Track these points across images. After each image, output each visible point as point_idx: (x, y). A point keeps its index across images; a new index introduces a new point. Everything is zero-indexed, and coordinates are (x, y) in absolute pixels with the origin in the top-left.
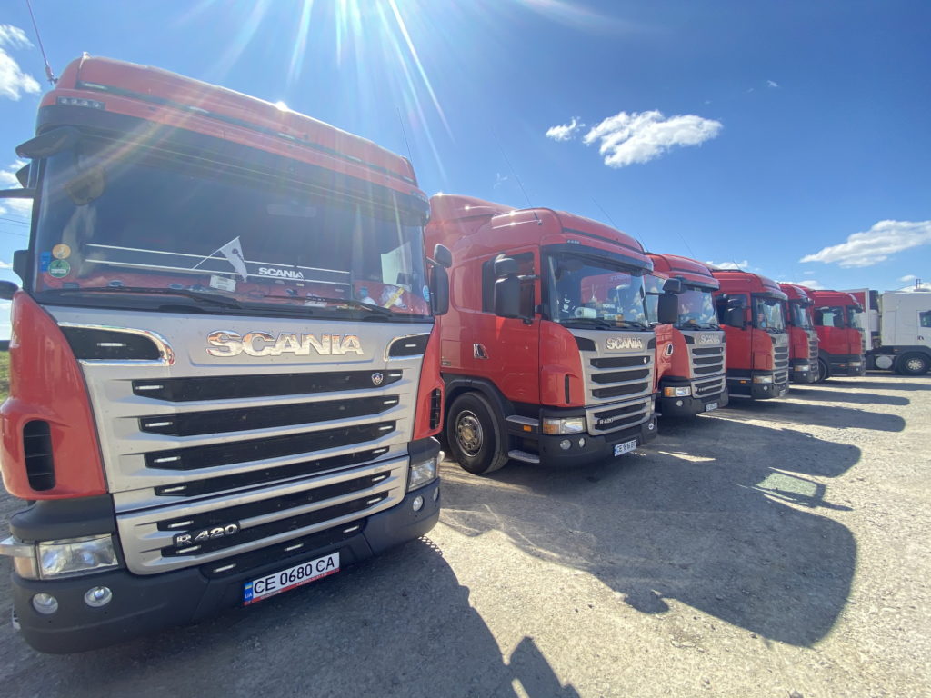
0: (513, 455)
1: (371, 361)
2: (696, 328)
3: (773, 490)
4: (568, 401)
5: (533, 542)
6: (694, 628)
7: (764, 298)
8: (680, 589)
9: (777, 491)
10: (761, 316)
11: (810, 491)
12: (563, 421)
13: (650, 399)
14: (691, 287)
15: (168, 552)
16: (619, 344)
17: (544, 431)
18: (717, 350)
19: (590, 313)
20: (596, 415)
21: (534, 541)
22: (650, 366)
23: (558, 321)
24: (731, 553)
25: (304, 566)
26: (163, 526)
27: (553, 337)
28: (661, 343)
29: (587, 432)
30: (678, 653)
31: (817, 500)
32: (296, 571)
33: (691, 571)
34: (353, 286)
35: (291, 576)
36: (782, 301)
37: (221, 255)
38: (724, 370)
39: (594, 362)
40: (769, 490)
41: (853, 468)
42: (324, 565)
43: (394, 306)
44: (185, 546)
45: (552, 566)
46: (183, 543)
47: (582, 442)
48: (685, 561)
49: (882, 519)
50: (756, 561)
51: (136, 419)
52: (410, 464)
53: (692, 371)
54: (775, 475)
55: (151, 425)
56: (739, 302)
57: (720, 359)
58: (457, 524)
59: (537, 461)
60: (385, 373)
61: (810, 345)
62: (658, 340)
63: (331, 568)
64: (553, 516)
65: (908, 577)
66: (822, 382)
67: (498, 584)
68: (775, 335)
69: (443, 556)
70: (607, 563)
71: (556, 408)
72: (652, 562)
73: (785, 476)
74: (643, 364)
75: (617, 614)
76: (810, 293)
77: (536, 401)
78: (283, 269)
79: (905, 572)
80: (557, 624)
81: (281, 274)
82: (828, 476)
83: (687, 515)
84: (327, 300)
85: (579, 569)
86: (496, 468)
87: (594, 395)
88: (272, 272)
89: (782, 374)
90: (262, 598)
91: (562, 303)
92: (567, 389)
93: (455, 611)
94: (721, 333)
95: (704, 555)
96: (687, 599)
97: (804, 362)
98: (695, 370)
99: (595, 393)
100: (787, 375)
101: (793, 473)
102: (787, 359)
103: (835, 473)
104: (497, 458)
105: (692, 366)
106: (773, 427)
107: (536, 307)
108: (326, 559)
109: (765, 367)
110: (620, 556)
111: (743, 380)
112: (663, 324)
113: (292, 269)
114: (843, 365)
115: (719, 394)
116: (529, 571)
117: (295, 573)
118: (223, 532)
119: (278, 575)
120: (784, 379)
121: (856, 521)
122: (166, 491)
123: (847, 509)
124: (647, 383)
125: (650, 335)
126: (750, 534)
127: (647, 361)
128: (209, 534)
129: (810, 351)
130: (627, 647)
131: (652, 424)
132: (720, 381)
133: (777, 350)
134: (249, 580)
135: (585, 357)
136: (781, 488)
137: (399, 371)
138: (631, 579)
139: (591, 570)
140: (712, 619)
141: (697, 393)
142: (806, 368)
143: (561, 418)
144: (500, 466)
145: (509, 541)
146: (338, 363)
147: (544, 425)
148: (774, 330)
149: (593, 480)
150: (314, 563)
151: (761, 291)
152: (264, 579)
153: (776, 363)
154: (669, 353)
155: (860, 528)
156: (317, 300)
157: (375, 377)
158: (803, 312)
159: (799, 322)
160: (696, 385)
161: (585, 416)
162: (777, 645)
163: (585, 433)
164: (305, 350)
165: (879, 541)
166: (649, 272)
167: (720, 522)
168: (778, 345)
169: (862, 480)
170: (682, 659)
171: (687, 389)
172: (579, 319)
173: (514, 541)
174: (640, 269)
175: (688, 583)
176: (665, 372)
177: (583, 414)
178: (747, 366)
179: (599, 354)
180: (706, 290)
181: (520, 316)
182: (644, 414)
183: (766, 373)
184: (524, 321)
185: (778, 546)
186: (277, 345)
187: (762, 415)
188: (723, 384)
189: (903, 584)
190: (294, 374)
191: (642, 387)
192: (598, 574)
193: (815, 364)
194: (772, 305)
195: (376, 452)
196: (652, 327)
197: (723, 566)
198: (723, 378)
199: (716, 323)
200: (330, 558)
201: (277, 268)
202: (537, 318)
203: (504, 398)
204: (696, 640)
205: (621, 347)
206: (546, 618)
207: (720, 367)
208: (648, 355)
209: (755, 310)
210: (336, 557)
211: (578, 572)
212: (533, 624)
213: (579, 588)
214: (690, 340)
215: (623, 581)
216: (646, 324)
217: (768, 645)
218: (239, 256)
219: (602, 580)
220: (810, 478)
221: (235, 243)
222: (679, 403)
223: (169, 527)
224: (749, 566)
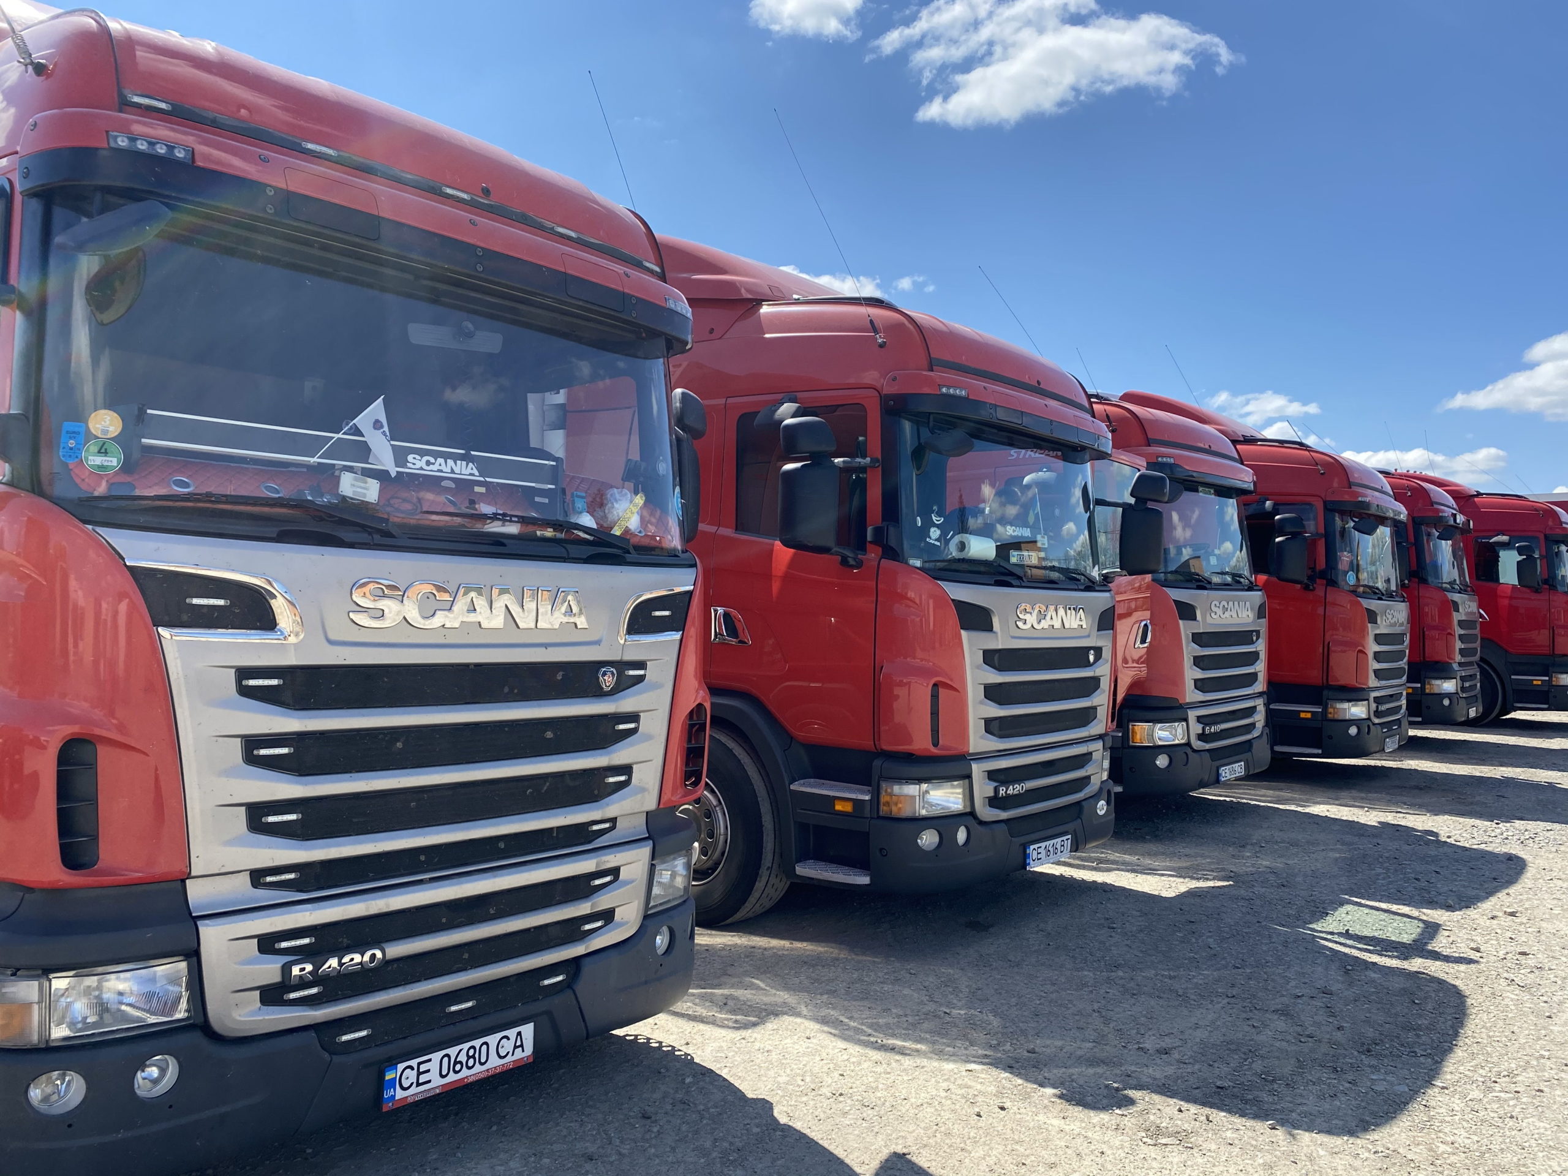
0: (806, 870)
1: (598, 643)
2: (1202, 584)
3: (1340, 934)
4: (936, 744)
5: (876, 1030)
6: (1179, 1123)
7: (1351, 514)
8: (1155, 1079)
9: (1347, 935)
10: (1345, 558)
11: (1407, 932)
12: (924, 786)
13: (1099, 745)
14: (1191, 485)
15: (272, 995)
16: (1042, 617)
17: (884, 810)
18: (1245, 637)
19: (982, 548)
20: (992, 775)
21: (877, 1027)
22: (1102, 670)
23: (918, 563)
24: (1247, 1029)
25: (477, 1043)
26: (267, 943)
27: (903, 597)
28: (1123, 616)
29: (972, 814)
30: (1153, 1152)
31: (1419, 948)
32: (464, 1052)
33: (1176, 1056)
34: (564, 491)
35: (456, 1063)
36: (1396, 525)
37: (357, 431)
38: (1260, 686)
39: (991, 658)
40: (1332, 933)
41: (1502, 895)
42: (508, 1046)
43: (627, 531)
44: (303, 984)
45: (919, 1061)
46: (301, 977)
47: (961, 836)
48: (1167, 1042)
49: (1531, 976)
50: (1289, 1037)
51: (239, 740)
52: (653, 856)
53: (1190, 685)
54: (1349, 907)
55: (263, 752)
56: (1298, 521)
57: (1253, 657)
58: (701, 1011)
59: (865, 880)
60: (621, 666)
61: (1459, 631)
62: (1119, 610)
63: (519, 1054)
64: (906, 991)
65: (1546, 1054)
66: (1489, 721)
67: (825, 1091)
68: (1373, 604)
69: (696, 1060)
70: (1025, 1052)
71: (910, 758)
72: (1107, 1048)
73: (1366, 911)
74: (1088, 664)
75: (1050, 1115)
76: (1464, 499)
77: (868, 744)
78: (446, 456)
79: (1541, 1048)
80: (948, 1134)
81: (443, 468)
82: (1450, 908)
83: (1170, 978)
84: (523, 520)
85: (975, 1062)
86: (758, 909)
87: (988, 730)
88: (428, 463)
89: (1391, 698)
90: (410, 1100)
91: (928, 524)
92: (935, 714)
93: (756, 1130)
94: (1257, 596)
95: (1200, 1034)
96: (1165, 1089)
97: (1445, 673)
98: (1196, 681)
99: (993, 726)
100: (1404, 702)
101: (1384, 906)
102: (1403, 663)
103: (1464, 901)
104: (764, 879)
105: (1192, 673)
106: (1363, 820)
107: (870, 530)
108: (512, 1033)
109: (1351, 681)
110: (1048, 1042)
111: (1306, 711)
112: (1130, 575)
113: (462, 458)
114: (1538, 680)
115: (1249, 741)
116: (879, 1069)
117: (463, 1058)
118: (361, 963)
119: (436, 1057)
120: (1397, 710)
121: (1482, 979)
122: (269, 879)
123: (1470, 961)
124: (1094, 708)
125: (1101, 599)
126: (1285, 1000)
127: (1096, 660)
128: (341, 964)
129: (1459, 645)
130: (1069, 1151)
131: (1102, 803)
132: (1251, 711)
133: (1379, 639)
134: (392, 1062)
135: (972, 644)
136: (1356, 930)
137: (641, 665)
138: (1071, 1071)
139: (995, 1064)
140: (1207, 1111)
141: (1202, 737)
142: (1449, 686)
143: (920, 780)
144: (768, 905)
145: (823, 1031)
146: (546, 646)
147: (884, 798)
148: (1374, 593)
149: (979, 927)
150: (493, 1039)
151: (1347, 498)
152: (414, 1063)
153: (1376, 672)
154: (1143, 641)
155: (1486, 989)
156: (504, 518)
157: (604, 674)
158: (1446, 547)
159: (1436, 569)
160: (1200, 719)
161: (969, 777)
162: (1306, 1138)
163: (969, 816)
164: (497, 621)
165: (1513, 1007)
166: (1101, 456)
167: (1233, 986)
168: (1383, 627)
169: (1512, 914)
170: (1159, 1158)
171: (1179, 728)
172: (959, 560)
173: (833, 1031)
174: (1083, 448)
175: (1170, 1071)
176: (1134, 685)
177: (965, 773)
178: (1314, 676)
179: (1001, 639)
180: (1224, 492)
181: (835, 549)
182: (1088, 778)
183: (1355, 694)
184: (844, 561)
185: (1333, 1015)
186: (455, 608)
187: (1344, 794)
188: (1259, 718)
189: (1535, 1063)
190: (478, 666)
191: (1085, 716)
192: (1009, 1068)
193: (1472, 677)
194: (1370, 532)
195: (595, 828)
196: (1107, 579)
197: (1233, 1047)
198: (1259, 703)
199: (1246, 572)
200: (519, 1034)
201: (437, 455)
202: (872, 555)
203: (788, 739)
204: (1182, 1138)
205: (1045, 624)
206: (926, 1129)
207: (1252, 678)
208: (1099, 644)
209: (1333, 541)
210: (528, 1030)
211: (972, 1066)
212: (904, 1138)
213: (979, 1087)
214: (1187, 611)
215: (1057, 1072)
216: (1095, 573)
217: (1293, 1136)
218: (384, 433)
219: (1019, 1075)
220: (1415, 913)
221: (377, 409)
222: (1162, 761)
223: (277, 946)
224: (1278, 1044)
